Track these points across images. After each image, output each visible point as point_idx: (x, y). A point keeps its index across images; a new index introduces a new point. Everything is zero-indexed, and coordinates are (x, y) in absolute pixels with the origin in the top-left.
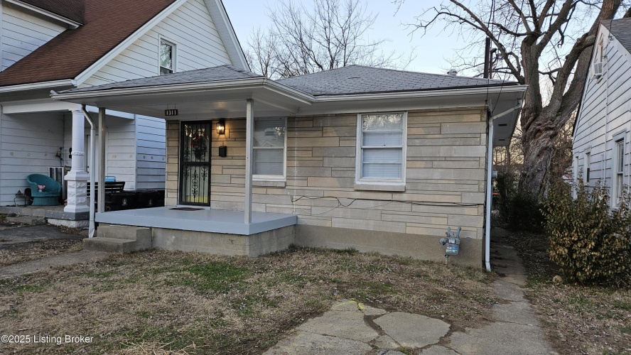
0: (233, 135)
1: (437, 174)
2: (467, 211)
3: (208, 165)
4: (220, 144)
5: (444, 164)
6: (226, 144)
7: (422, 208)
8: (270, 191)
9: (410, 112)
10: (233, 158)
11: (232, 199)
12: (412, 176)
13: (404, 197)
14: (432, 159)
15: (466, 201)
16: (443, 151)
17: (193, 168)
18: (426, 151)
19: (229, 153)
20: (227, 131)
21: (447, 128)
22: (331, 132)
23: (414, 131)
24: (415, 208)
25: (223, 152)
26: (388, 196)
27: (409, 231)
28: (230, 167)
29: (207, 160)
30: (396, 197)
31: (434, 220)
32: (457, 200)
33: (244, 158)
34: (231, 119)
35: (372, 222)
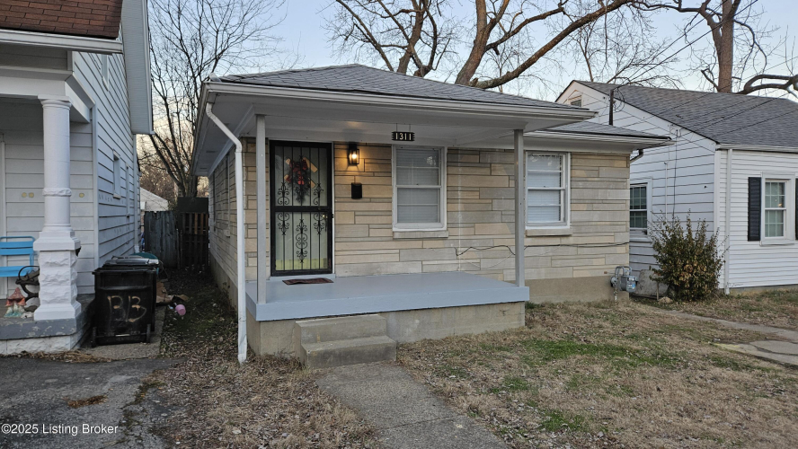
0: (370, 168)
1: (595, 216)
2: (619, 250)
3: (327, 211)
4: (350, 180)
5: (601, 207)
6: (358, 180)
7: (585, 250)
8: (427, 244)
9: (572, 154)
10: (371, 200)
11: (371, 259)
12: (576, 219)
13: (571, 240)
14: (592, 202)
15: (618, 241)
16: (600, 194)
17: (297, 217)
18: (588, 194)
19: (365, 194)
20: (361, 162)
21: (604, 172)
22: (500, 170)
23: (578, 173)
24: (581, 251)
25: (357, 192)
26: (557, 241)
27: (577, 274)
28: (366, 214)
29: (323, 203)
30: (564, 241)
31: (595, 262)
32: (611, 240)
33: (389, 200)
34: (366, 145)
35: (543, 270)
